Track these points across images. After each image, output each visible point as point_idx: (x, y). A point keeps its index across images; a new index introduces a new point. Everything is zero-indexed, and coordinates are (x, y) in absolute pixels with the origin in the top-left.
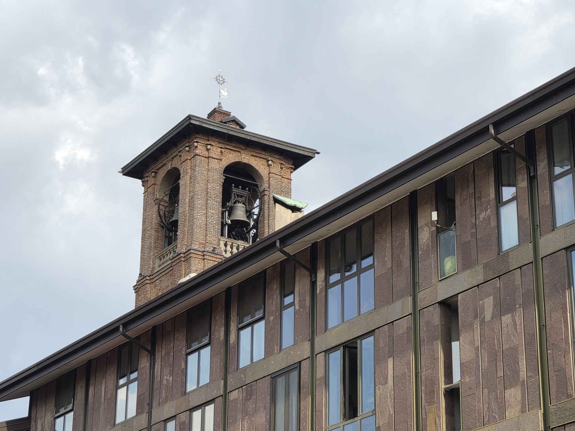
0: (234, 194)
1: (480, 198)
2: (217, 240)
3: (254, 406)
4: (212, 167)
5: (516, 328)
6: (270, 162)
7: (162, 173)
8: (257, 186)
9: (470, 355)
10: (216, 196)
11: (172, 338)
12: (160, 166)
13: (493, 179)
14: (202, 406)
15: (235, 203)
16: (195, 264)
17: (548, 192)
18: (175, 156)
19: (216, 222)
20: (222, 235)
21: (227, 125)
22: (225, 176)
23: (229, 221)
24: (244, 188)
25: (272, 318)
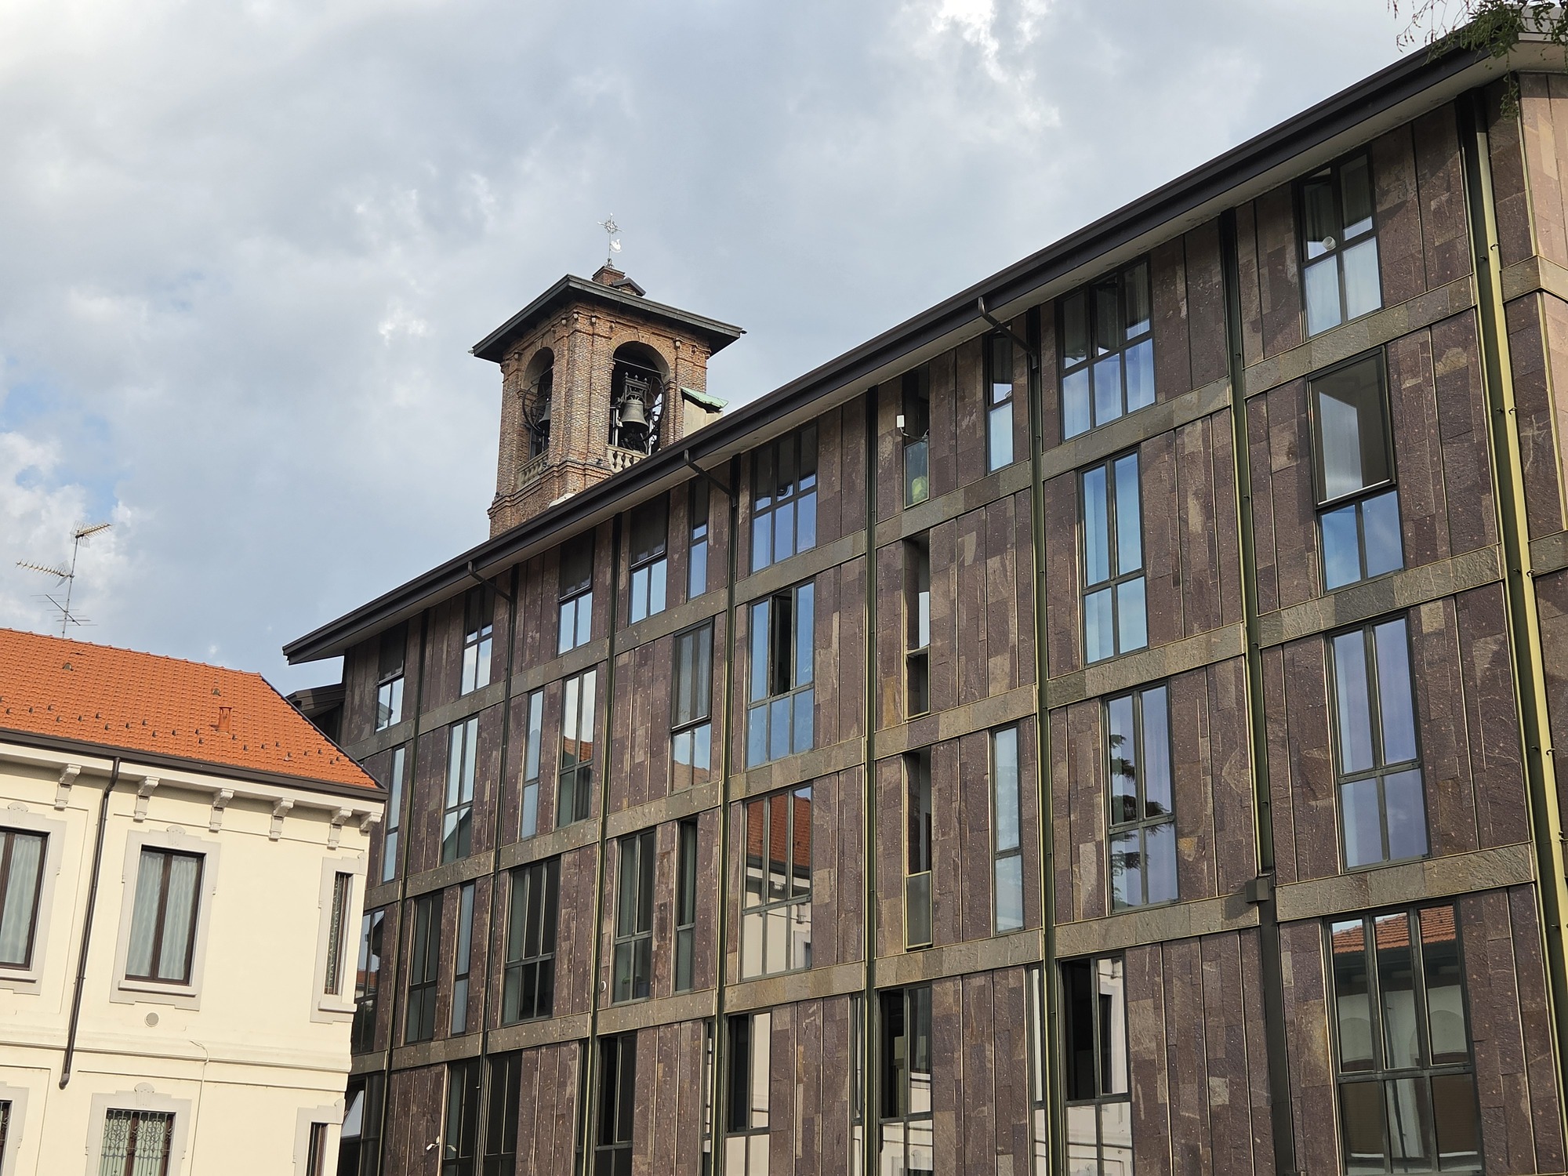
0: (628, 386)
1: (963, 398)
2: (603, 449)
3: (650, 674)
4: (598, 349)
5: (1006, 576)
6: (678, 344)
7: (529, 355)
8: (659, 376)
9: (943, 610)
10: (603, 388)
11: (540, 580)
12: (526, 344)
13: (982, 372)
14: (579, 673)
15: (629, 398)
16: (573, 481)
17: (1055, 391)
18: (547, 332)
19: (602, 425)
20: (610, 442)
21: (620, 290)
22: (616, 361)
23: (621, 423)
24: (641, 379)
25: (676, 556)
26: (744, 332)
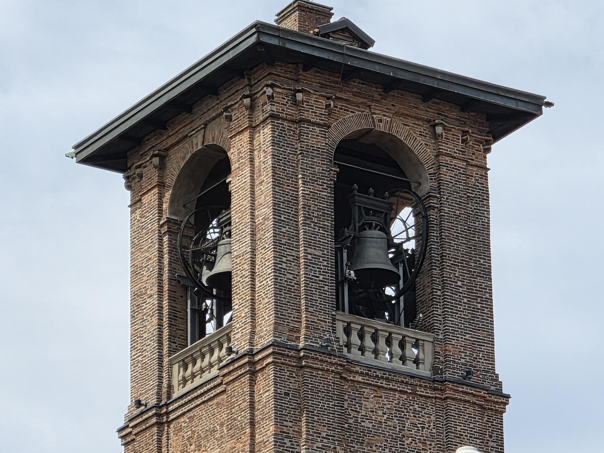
0: (359, 207)
2: (328, 320)
4: (308, 146)
6: (439, 129)
7: (178, 159)
10: (321, 213)
12: (172, 141)
15: (362, 228)
16: (283, 379)
18: (214, 118)
19: (323, 278)
20: (339, 307)
21: (333, 40)
22: (339, 166)
23: (352, 272)
26: (549, 104)
